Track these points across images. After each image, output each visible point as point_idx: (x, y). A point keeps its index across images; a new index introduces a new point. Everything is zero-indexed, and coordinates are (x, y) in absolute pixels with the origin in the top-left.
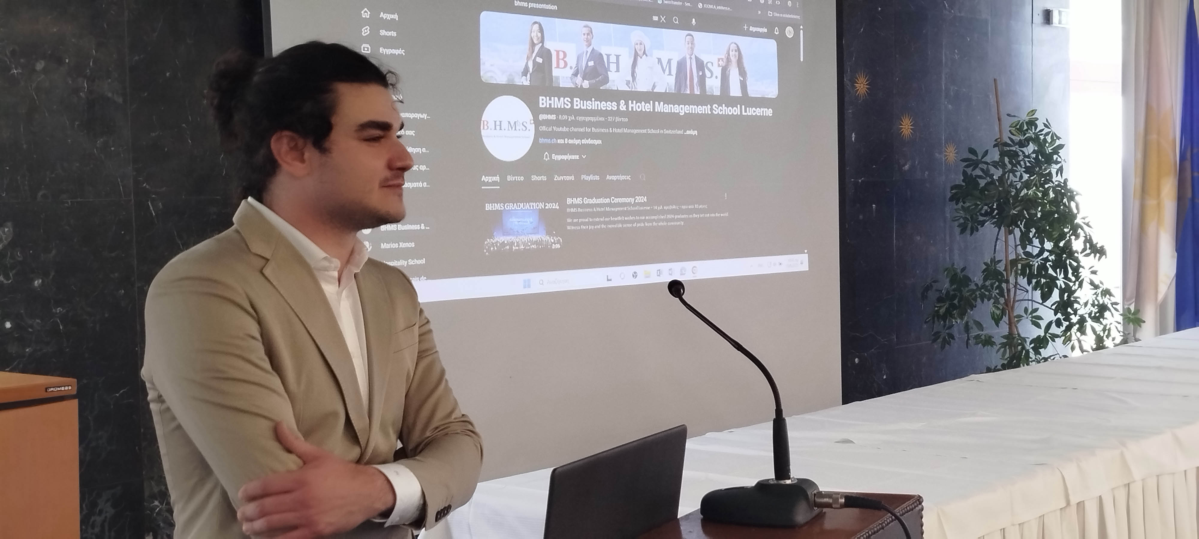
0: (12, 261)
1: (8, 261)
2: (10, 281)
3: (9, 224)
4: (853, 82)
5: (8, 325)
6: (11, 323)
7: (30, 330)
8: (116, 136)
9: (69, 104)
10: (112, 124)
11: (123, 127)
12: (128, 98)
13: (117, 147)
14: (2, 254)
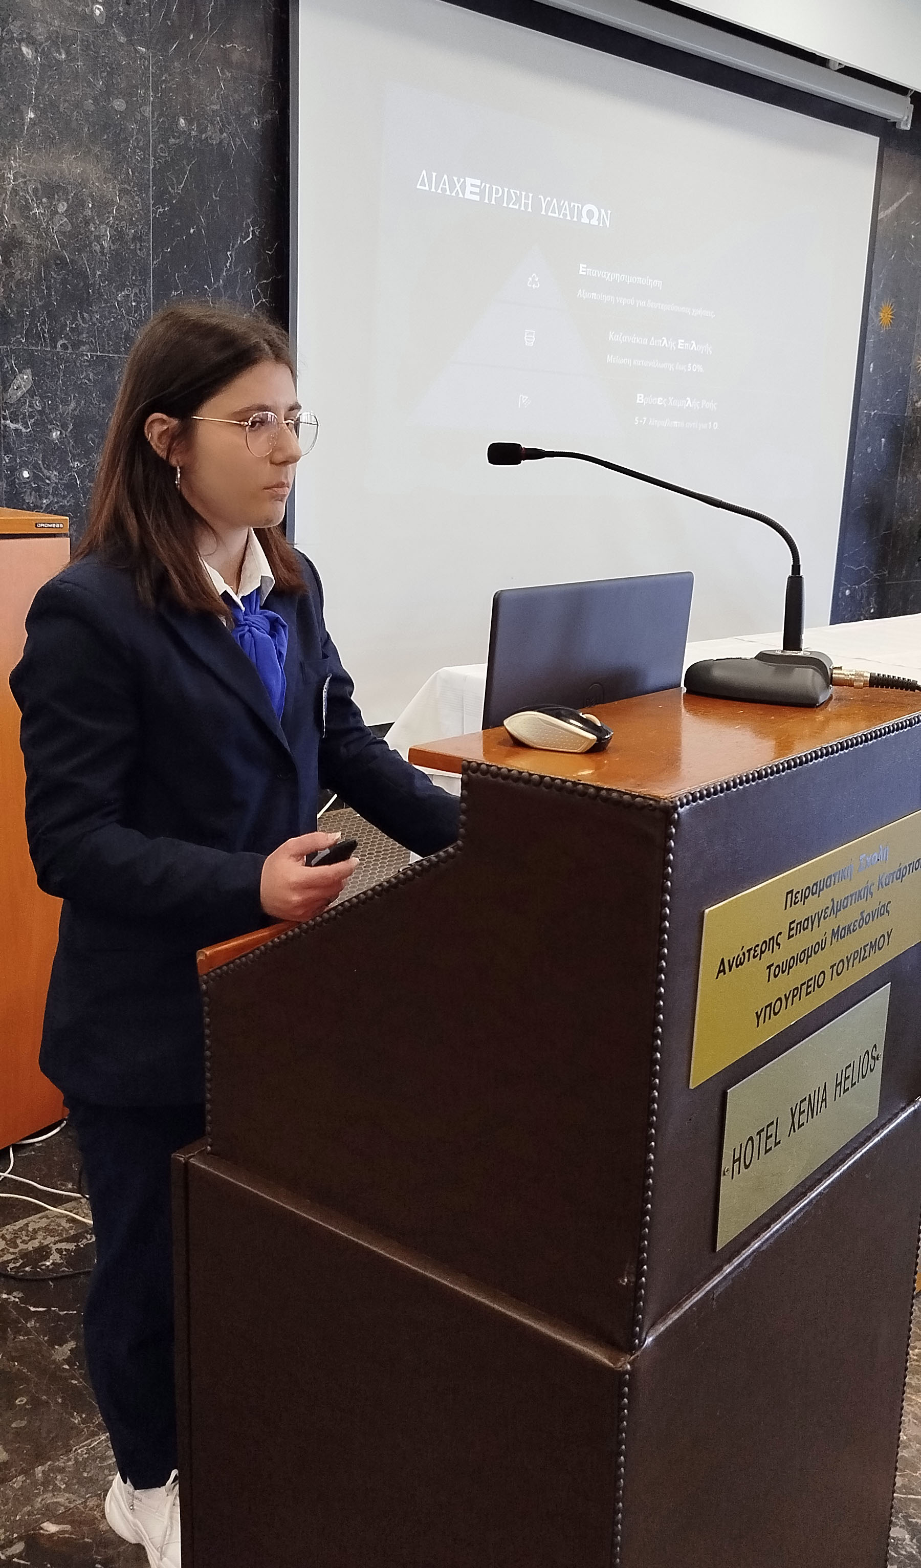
0: (31, 410)
1: (26, 409)
2: (28, 430)
3: (29, 371)
4: (878, 310)
6: (28, 473)
7: (48, 481)
8: (137, 291)
9: (91, 252)
10: (134, 278)
11: (145, 282)
12: (151, 252)
13: (138, 303)
14: (21, 402)
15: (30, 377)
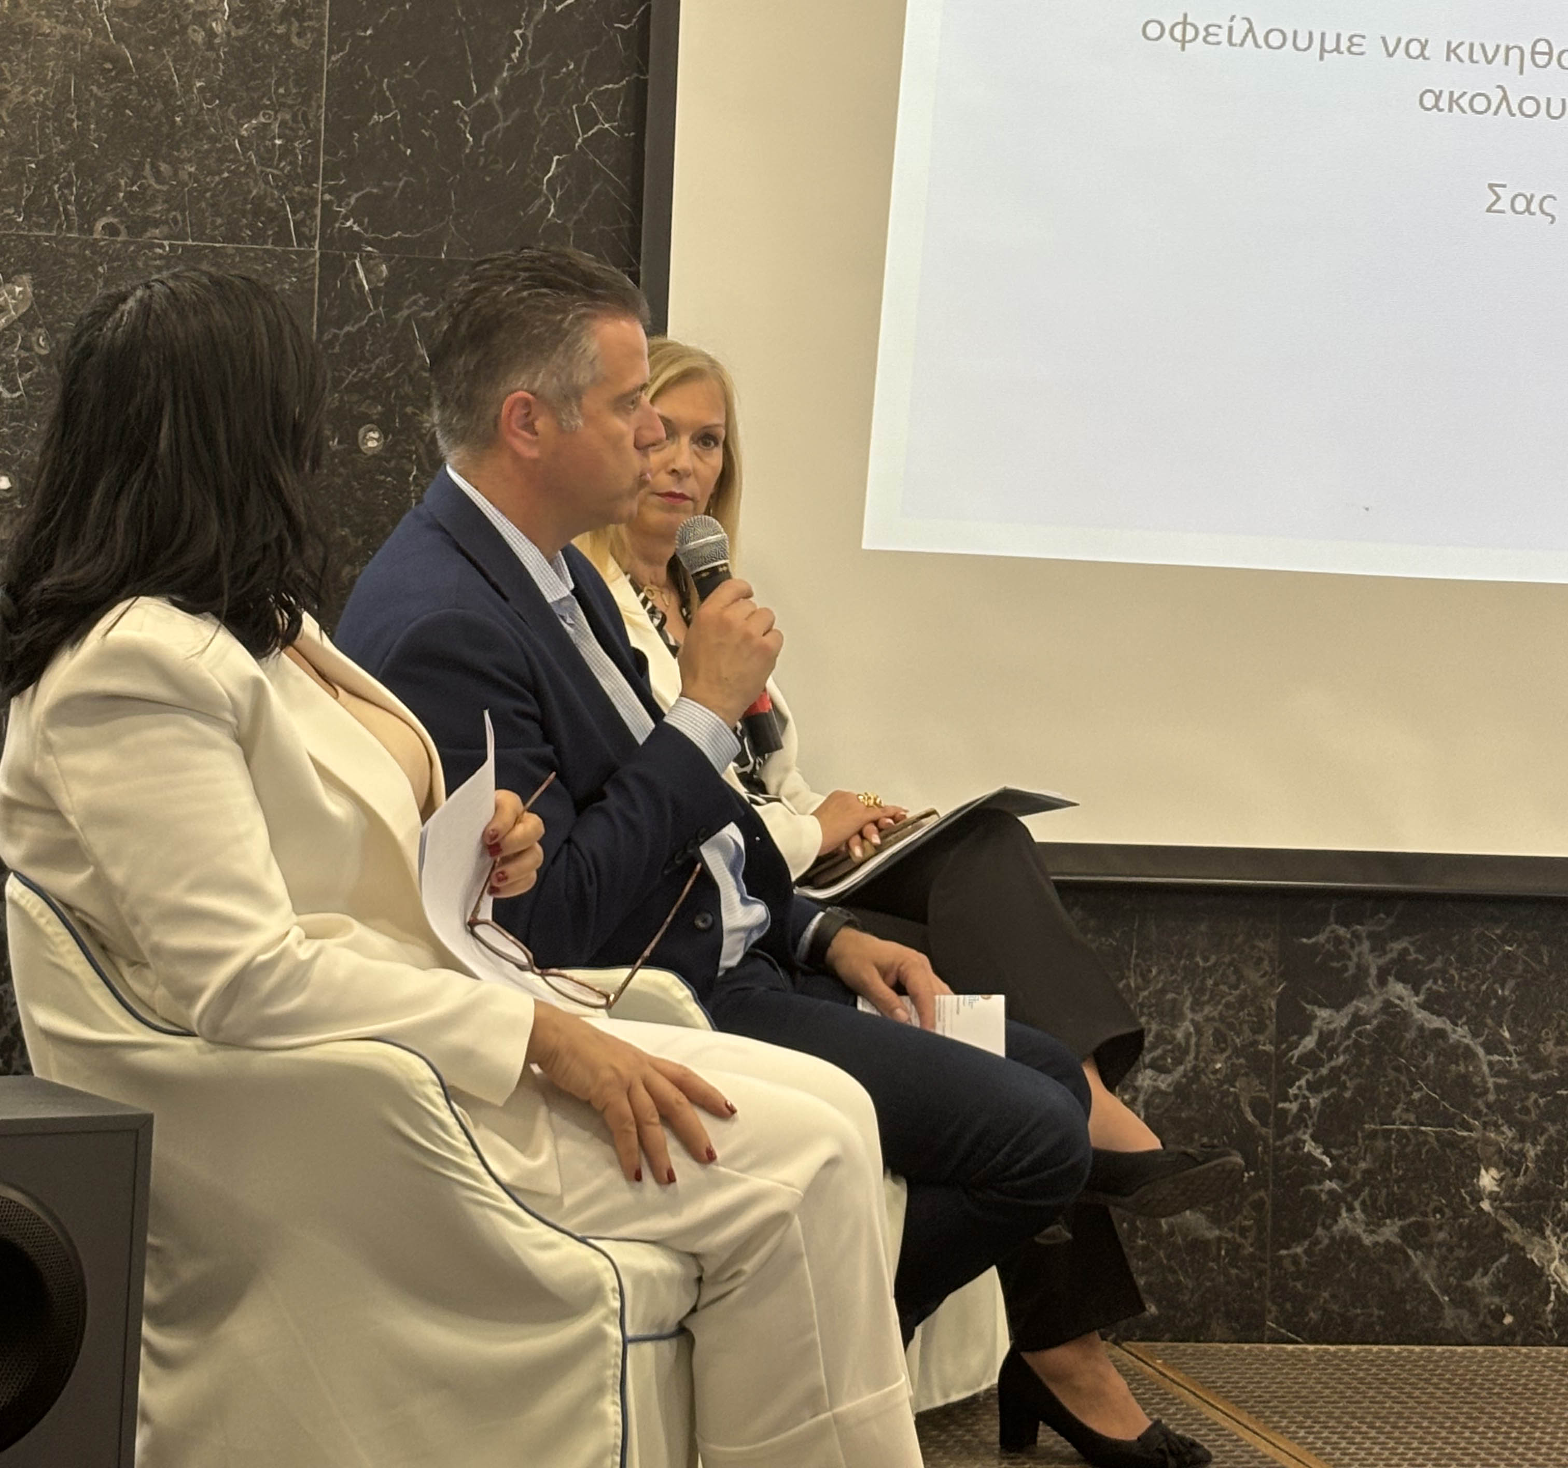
3: (26, 278)
8: (288, 117)
9: (184, 43)
10: (281, 91)
11: (306, 99)
12: (326, 39)
13: (289, 140)
15: (29, 290)
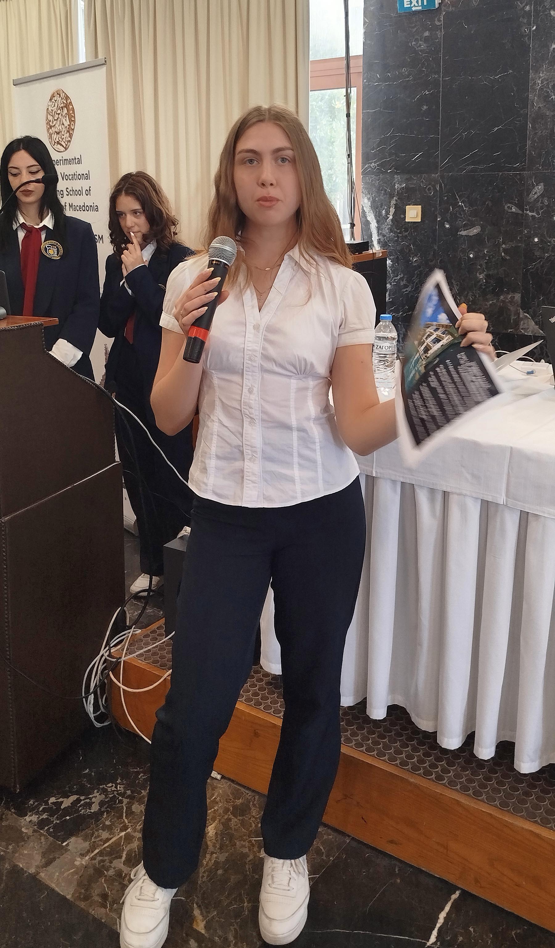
0: (541, 205)
1: (539, 204)
2: (539, 216)
5: (536, 240)
6: (538, 239)
7: (549, 244)
14: (536, 200)
